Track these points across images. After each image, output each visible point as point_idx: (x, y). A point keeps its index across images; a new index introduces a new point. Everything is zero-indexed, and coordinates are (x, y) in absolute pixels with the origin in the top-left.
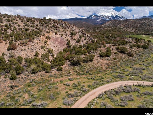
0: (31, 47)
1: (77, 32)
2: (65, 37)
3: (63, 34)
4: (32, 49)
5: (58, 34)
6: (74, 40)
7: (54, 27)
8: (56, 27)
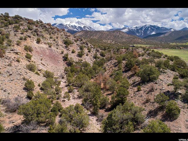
0: (6, 70)
1: (73, 41)
2: (57, 48)
3: (51, 43)
4: (11, 75)
5: (43, 44)
6: (73, 52)
7: (32, 30)
8: (35, 31)
